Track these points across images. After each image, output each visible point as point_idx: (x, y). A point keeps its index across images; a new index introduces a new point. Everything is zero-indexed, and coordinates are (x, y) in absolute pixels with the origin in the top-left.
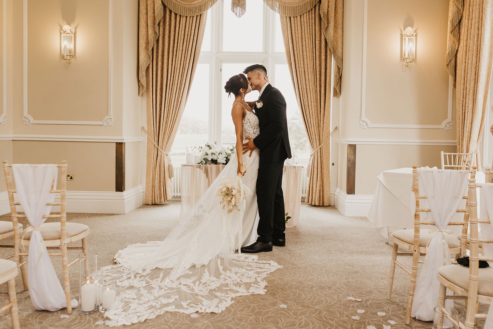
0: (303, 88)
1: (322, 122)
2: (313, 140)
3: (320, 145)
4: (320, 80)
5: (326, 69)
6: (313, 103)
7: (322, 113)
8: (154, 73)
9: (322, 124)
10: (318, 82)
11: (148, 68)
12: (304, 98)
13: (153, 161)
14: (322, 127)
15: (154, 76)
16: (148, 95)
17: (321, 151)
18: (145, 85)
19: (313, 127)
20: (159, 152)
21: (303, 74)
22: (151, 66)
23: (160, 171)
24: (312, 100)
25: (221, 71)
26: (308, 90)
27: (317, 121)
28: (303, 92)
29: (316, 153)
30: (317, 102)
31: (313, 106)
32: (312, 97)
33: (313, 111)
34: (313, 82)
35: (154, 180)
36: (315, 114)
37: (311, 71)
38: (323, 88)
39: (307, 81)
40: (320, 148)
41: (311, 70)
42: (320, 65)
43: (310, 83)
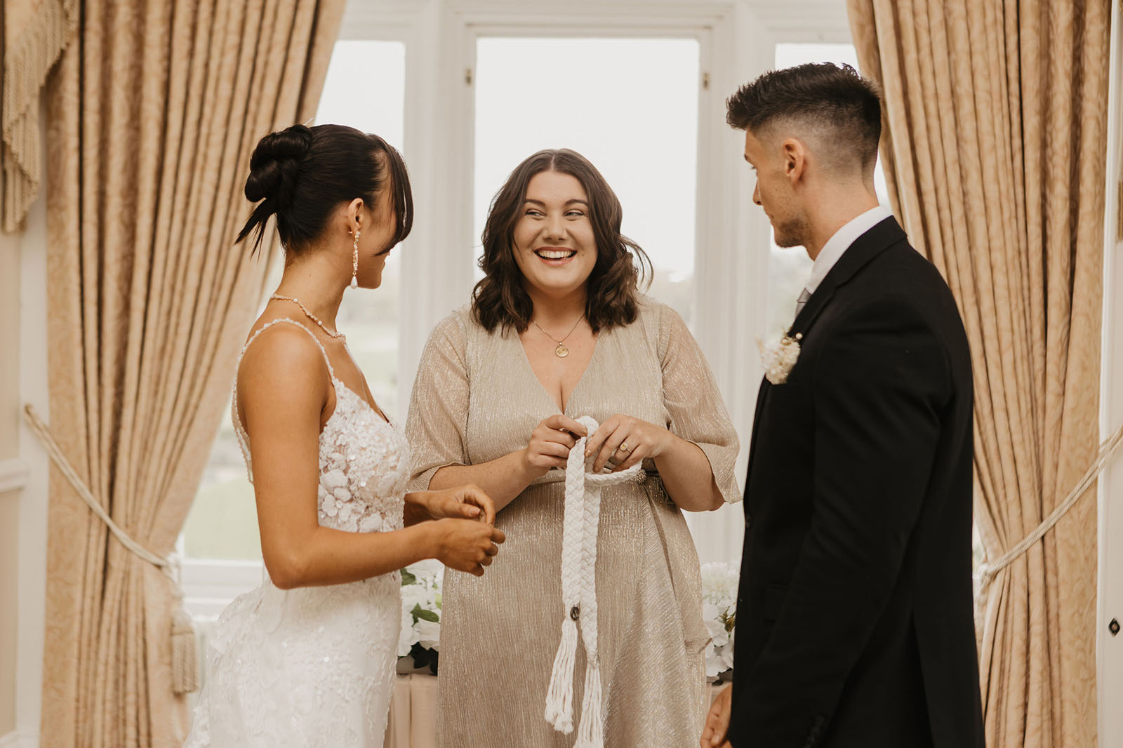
0: (942, 191)
1: (1053, 384)
2: (1000, 492)
3: (1042, 519)
4: (1044, 145)
5: (1077, 79)
6: (1000, 279)
7: (1054, 335)
8: (92, 102)
9: (1051, 398)
10: (1032, 155)
11: (54, 74)
12: (949, 245)
13: (82, 597)
14: (1052, 415)
15: (92, 120)
16: (56, 228)
17: (1049, 552)
18: (36, 171)
19: (1000, 415)
20: (116, 550)
21: (946, 105)
22: (71, 64)
23: (121, 660)
24: (998, 257)
25: (469, 80)
26: (976, 204)
27: (1024, 381)
28: (945, 213)
29: (1019, 567)
30: (1025, 271)
31: (1001, 291)
32: (996, 243)
33: (1004, 323)
34: (1000, 152)
35: (84, 707)
36: (1013, 343)
37: (990, 93)
38: (1060, 191)
39: (970, 149)
40: (1043, 538)
41: (989, 84)
42: (1045, 55)
43: (989, 162)
